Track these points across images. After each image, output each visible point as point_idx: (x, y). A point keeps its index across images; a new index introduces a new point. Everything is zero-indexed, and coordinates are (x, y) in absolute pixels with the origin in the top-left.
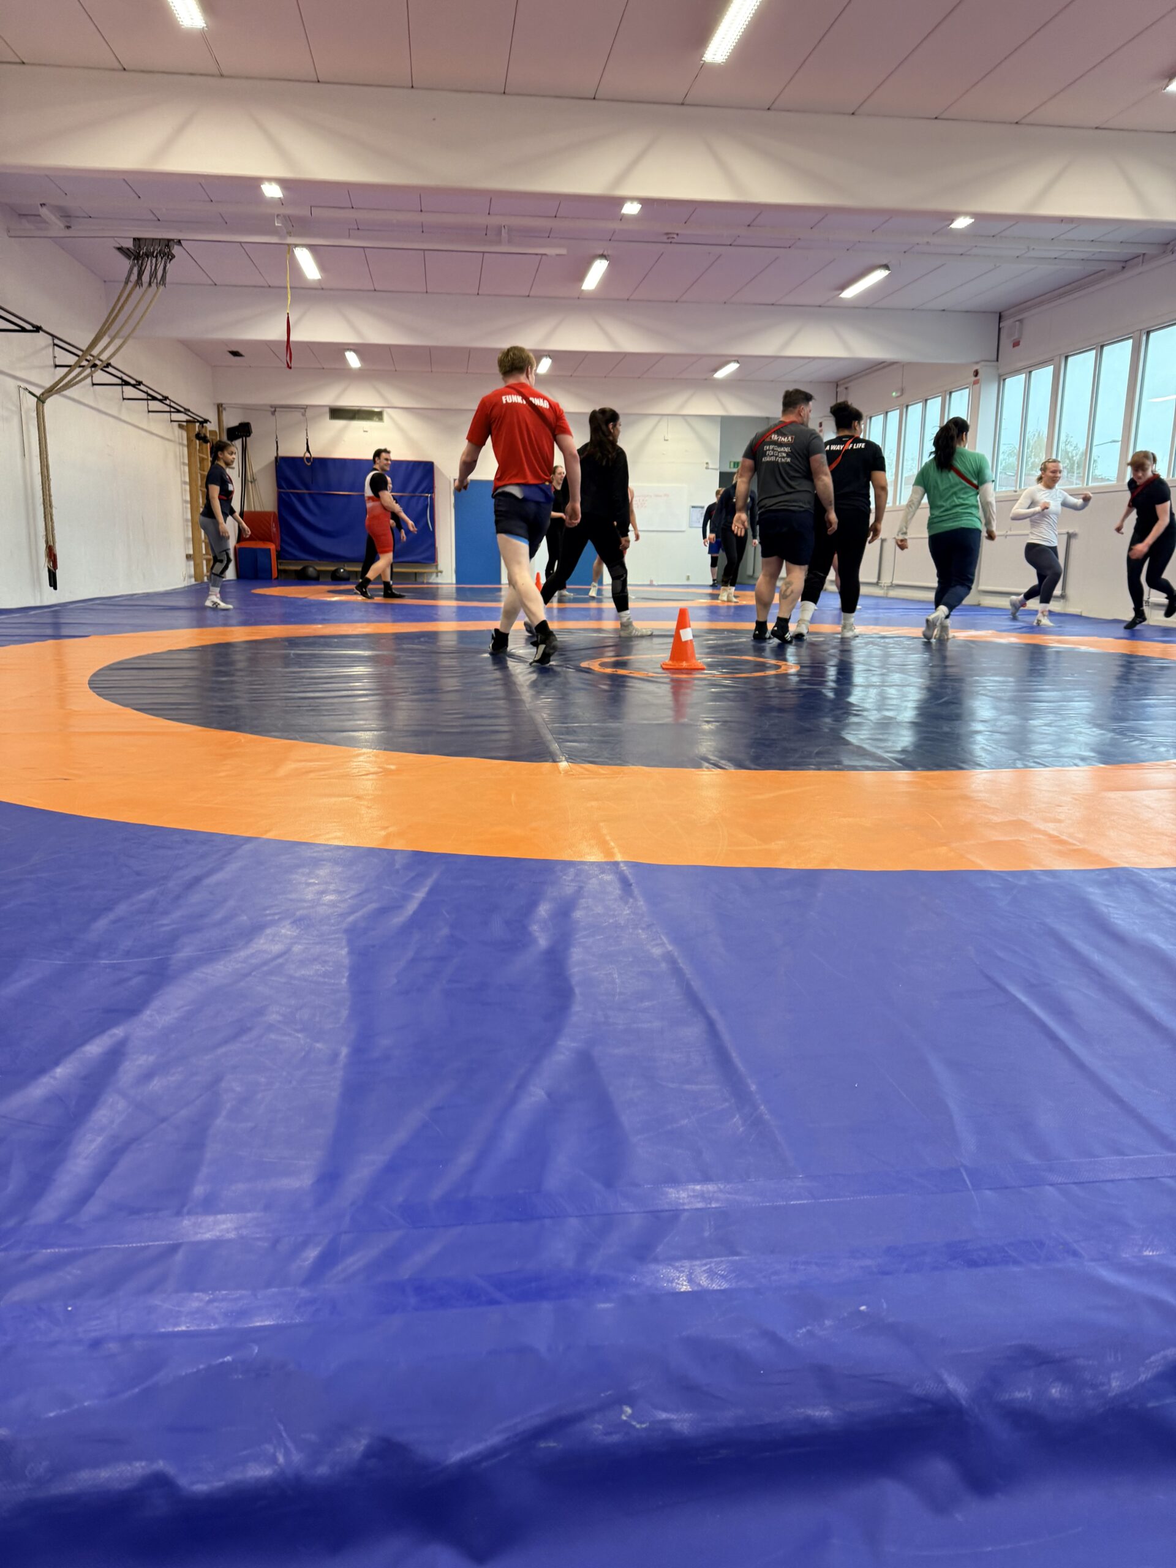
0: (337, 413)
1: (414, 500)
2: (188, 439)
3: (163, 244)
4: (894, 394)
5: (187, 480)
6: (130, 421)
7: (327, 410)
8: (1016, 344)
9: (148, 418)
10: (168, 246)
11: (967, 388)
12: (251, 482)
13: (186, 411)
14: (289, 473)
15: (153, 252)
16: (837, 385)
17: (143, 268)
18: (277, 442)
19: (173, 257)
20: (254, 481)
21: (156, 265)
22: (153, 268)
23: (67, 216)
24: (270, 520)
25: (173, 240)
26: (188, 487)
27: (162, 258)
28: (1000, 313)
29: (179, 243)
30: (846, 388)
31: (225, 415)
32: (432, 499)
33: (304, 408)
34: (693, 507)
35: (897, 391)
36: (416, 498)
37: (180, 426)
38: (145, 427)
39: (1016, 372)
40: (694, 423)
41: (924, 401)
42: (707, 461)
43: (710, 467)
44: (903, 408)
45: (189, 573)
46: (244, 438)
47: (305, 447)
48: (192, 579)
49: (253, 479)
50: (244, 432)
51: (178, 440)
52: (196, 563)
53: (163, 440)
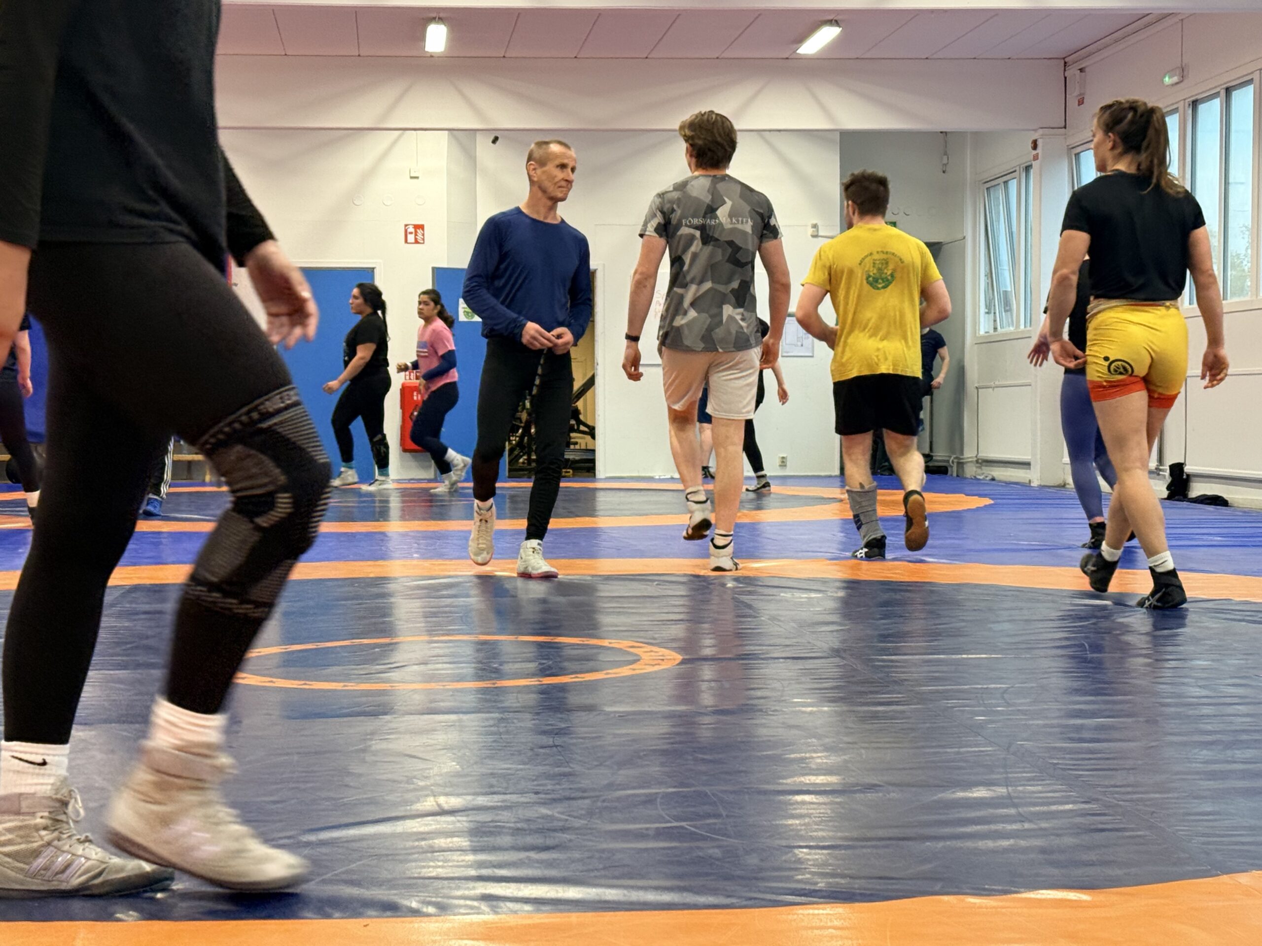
4: (1167, 80)
16: (1065, 63)
30: (1081, 70)
35: (1173, 74)
40: (773, 138)
41: (1223, 93)
42: (814, 222)
43: (821, 233)
44: (1187, 105)
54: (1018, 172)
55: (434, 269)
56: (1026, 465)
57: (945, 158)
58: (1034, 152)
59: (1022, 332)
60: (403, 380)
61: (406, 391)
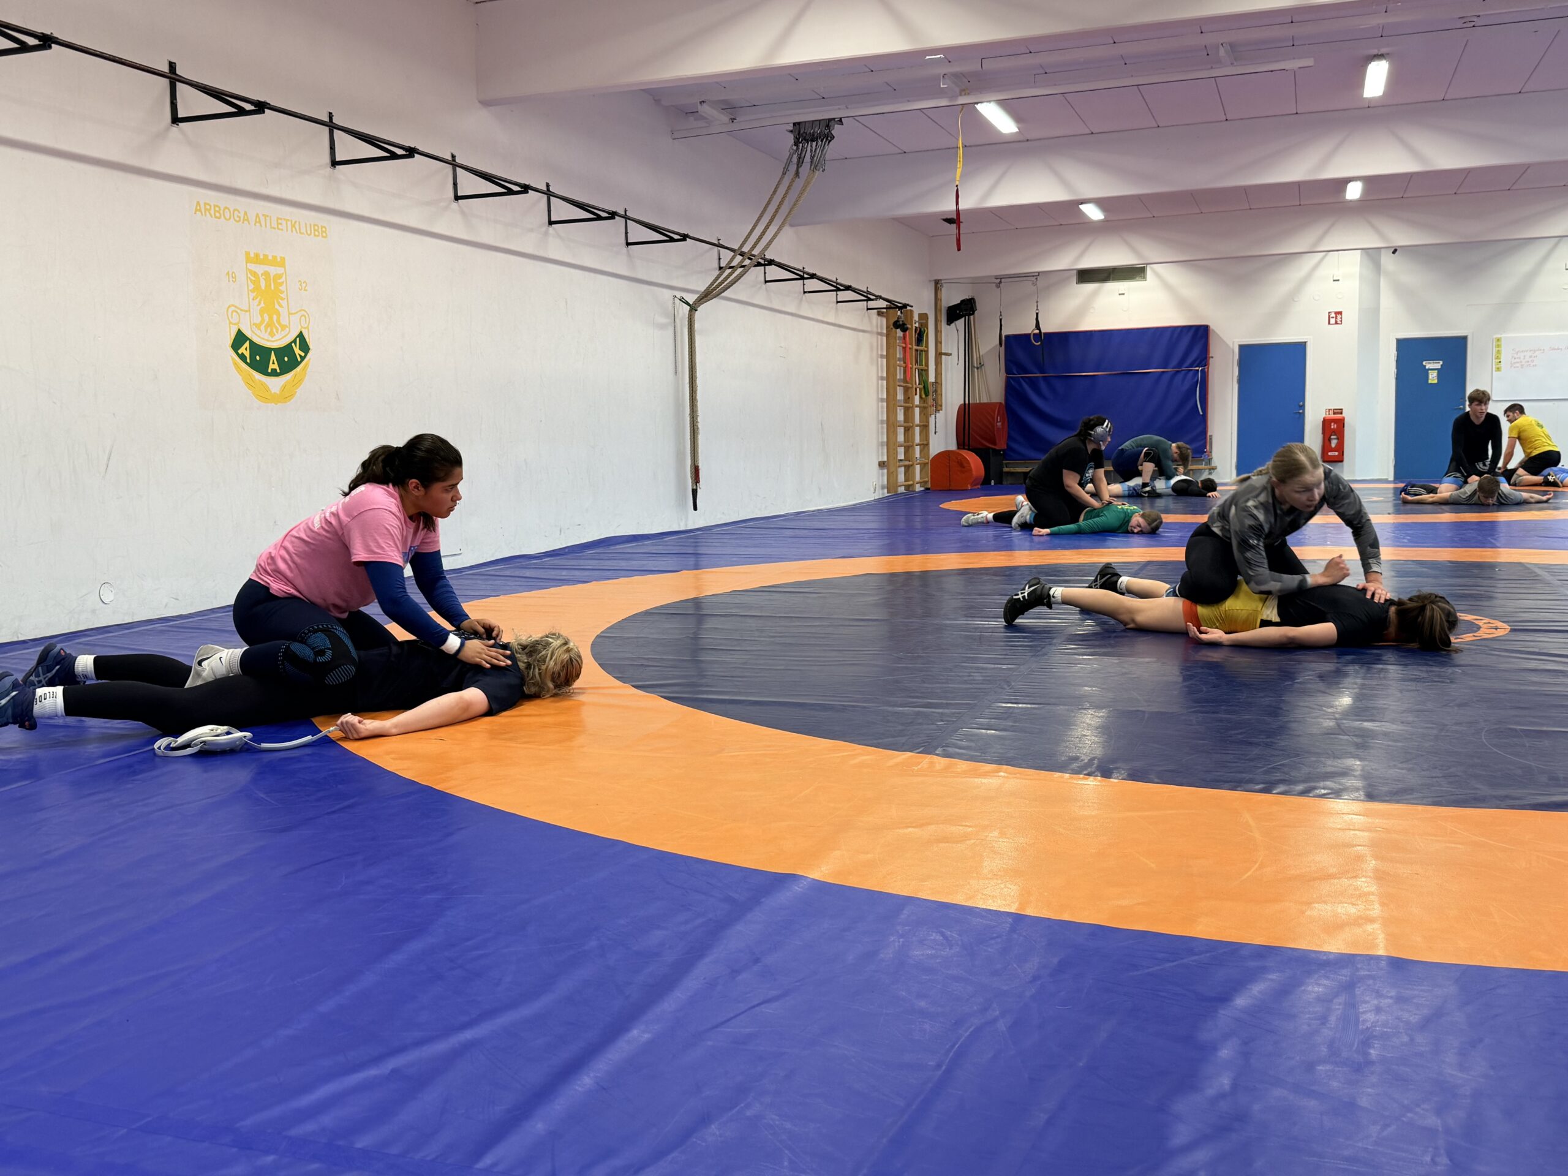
0: (1086, 276)
1: (1180, 376)
2: (887, 327)
3: (823, 124)
5: (886, 374)
6: (811, 316)
7: (1075, 271)
9: (837, 309)
10: (828, 126)
12: (978, 368)
13: (881, 298)
14: (1021, 355)
15: (813, 135)
18: (1001, 320)
19: (833, 138)
20: (981, 366)
21: (816, 149)
22: (813, 152)
23: (731, 109)
24: (995, 414)
25: (834, 119)
26: (887, 383)
27: (822, 141)
29: (840, 121)
31: (943, 292)
32: (1205, 375)
33: (1036, 276)
36: (1183, 373)
37: (880, 314)
38: (831, 319)
45: (880, 483)
46: (967, 317)
47: (1035, 321)
48: (886, 491)
49: (980, 364)
50: (966, 310)
51: (875, 330)
52: (891, 471)
53: (856, 333)
60: (1324, 415)
61: (1326, 423)
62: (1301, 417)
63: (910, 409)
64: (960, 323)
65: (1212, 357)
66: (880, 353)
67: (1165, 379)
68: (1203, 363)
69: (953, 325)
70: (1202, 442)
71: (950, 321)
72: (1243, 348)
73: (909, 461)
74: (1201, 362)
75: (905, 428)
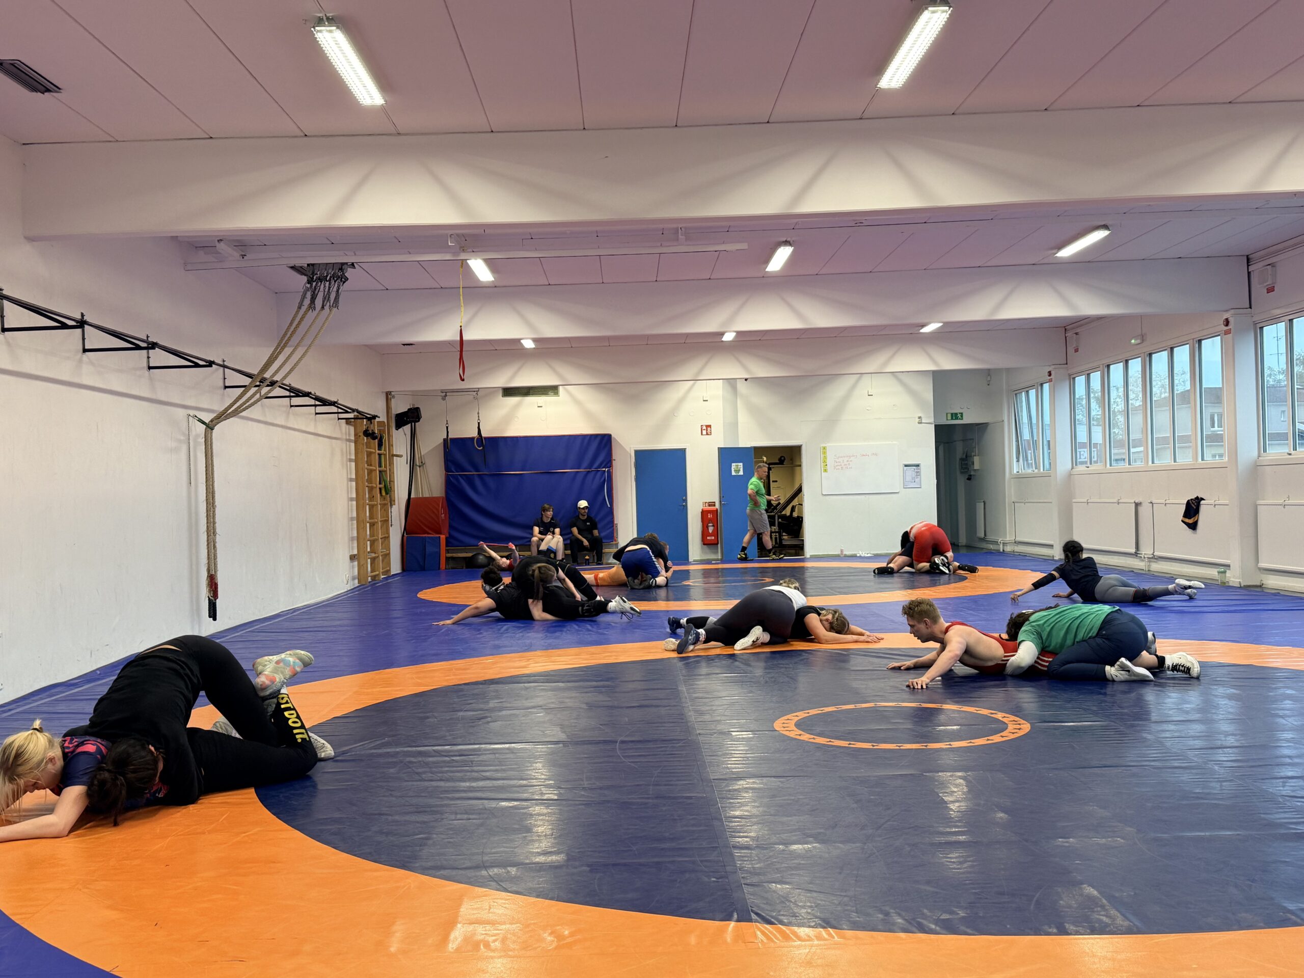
0: (510, 392)
1: (591, 476)
2: (356, 435)
3: (337, 268)
4: (1134, 341)
5: (354, 476)
6: (296, 427)
7: (501, 390)
8: (1270, 290)
9: (315, 420)
10: (341, 269)
11: (1219, 335)
12: (420, 467)
13: (353, 410)
14: (459, 457)
15: (327, 276)
16: (1066, 329)
17: (316, 292)
18: (447, 427)
19: (347, 279)
20: (422, 464)
21: (329, 288)
22: (327, 290)
23: (243, 247)
24: (439, 506)
25: (347, 263)
26: (354, 484)
27: (335, 281)
28: (1247, 256)
29: (353, 265)
30: (1076, 334)
31: (393, 402)
32: (610, 474)
33: (477, 390)
34: (906, 466)
35: (1135, 338)
36: (593, 473)
37: (348, 425)
38: (312, 430)
39: (1274, 320)
40: (902, 376)
41: (1169, 349)
42: (920, 415)
43: (923, 421)
44: (1146, 356)
45: (351, 575)
46: (413, 424)
47: (477, 429)
48: (356, 581)
49: (422, 462)
50: (413, 418)
51: (344, 437)
52: (362, 563)
53: (330, 440)
54: (1036, 387)
55: (718, 448)
56: (1051, 546)
57: (989, 377)
58: (1049, 378)
59: (1042, 473)
60: (702, 507)
61: (704, 513)
62: (685, 508)
63: (375, 507)
64: (407, 428)
65: (614, 460)
66: (348, 457)
67: (579, 478)
68: (609, 465)
69: (401, 430)
70: (610, 530)
71: (399, 426)
72: (637, 453)
73: (375, 553)
74: (607, 464)
75: (370, 523)
